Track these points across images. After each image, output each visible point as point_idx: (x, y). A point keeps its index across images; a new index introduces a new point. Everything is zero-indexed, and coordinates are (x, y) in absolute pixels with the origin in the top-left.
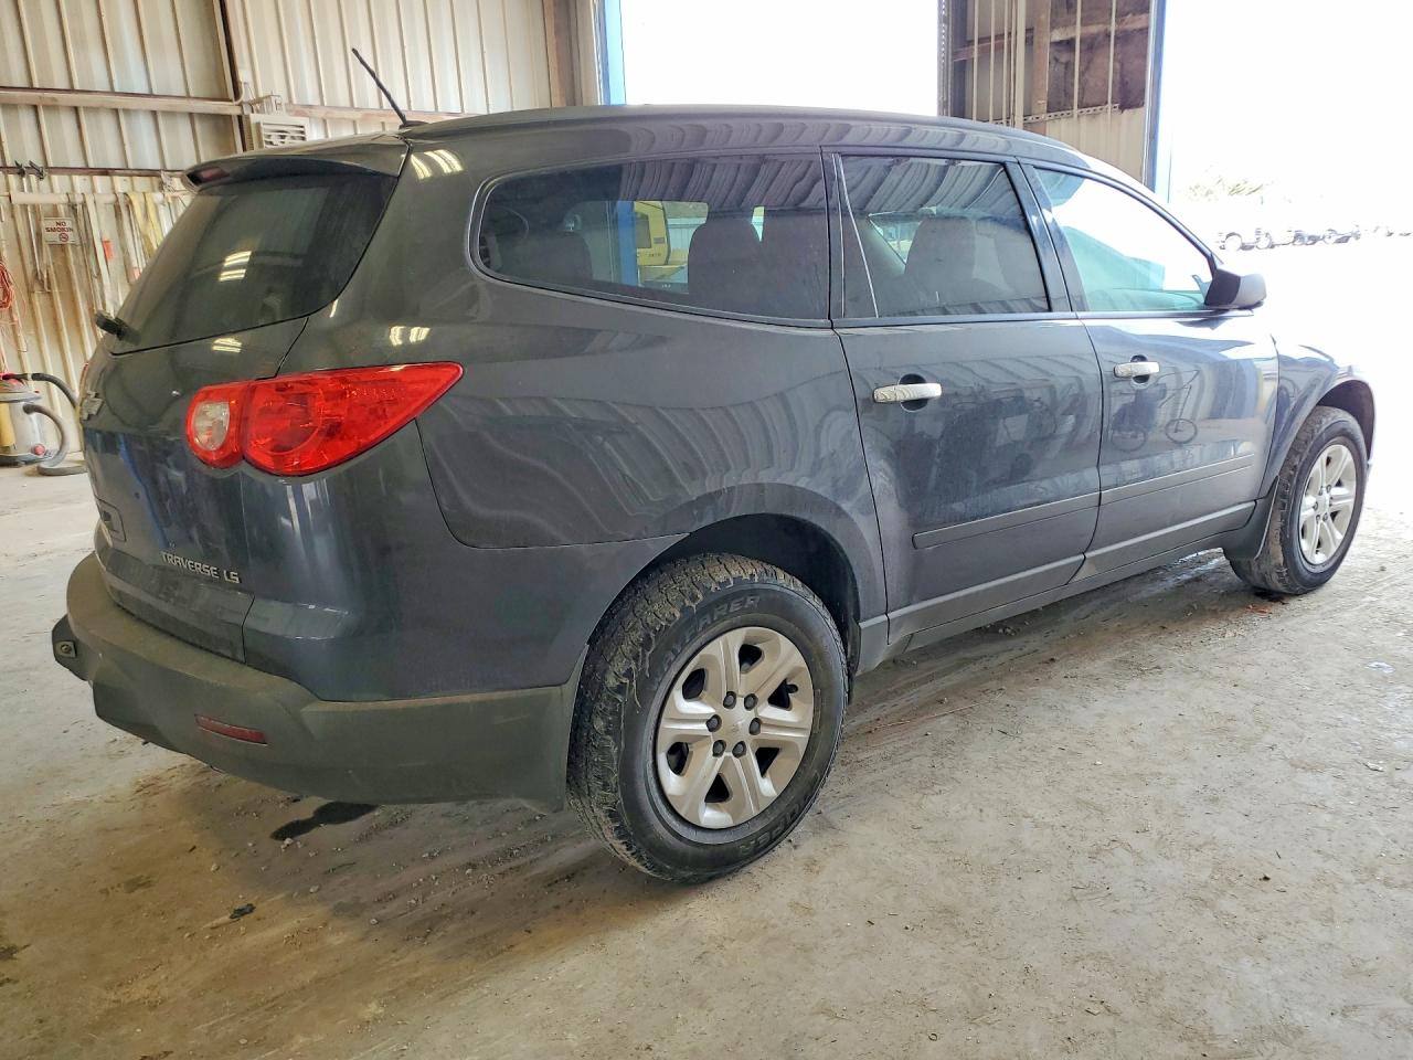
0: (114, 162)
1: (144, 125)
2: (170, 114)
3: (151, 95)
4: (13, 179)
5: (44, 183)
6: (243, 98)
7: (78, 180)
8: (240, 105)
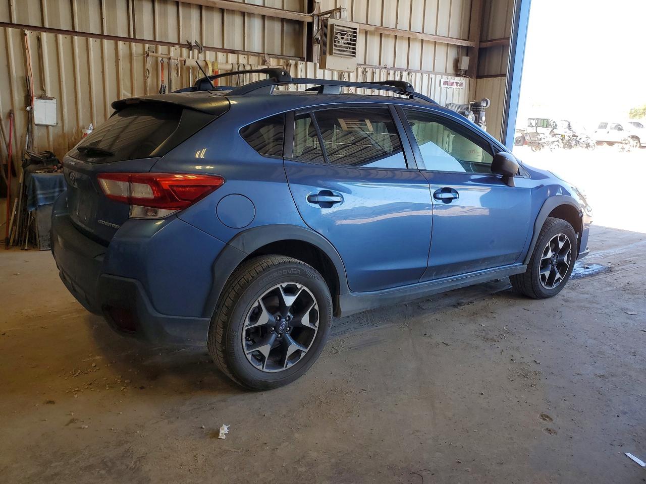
0: (238, 46)
1: (257, 23)
2: (272, 18)
3: (264, 6)
4: (185, 51)
5: (201, 56)
6: (316, 12)
7: (220, 55)
8: (313, 16)
